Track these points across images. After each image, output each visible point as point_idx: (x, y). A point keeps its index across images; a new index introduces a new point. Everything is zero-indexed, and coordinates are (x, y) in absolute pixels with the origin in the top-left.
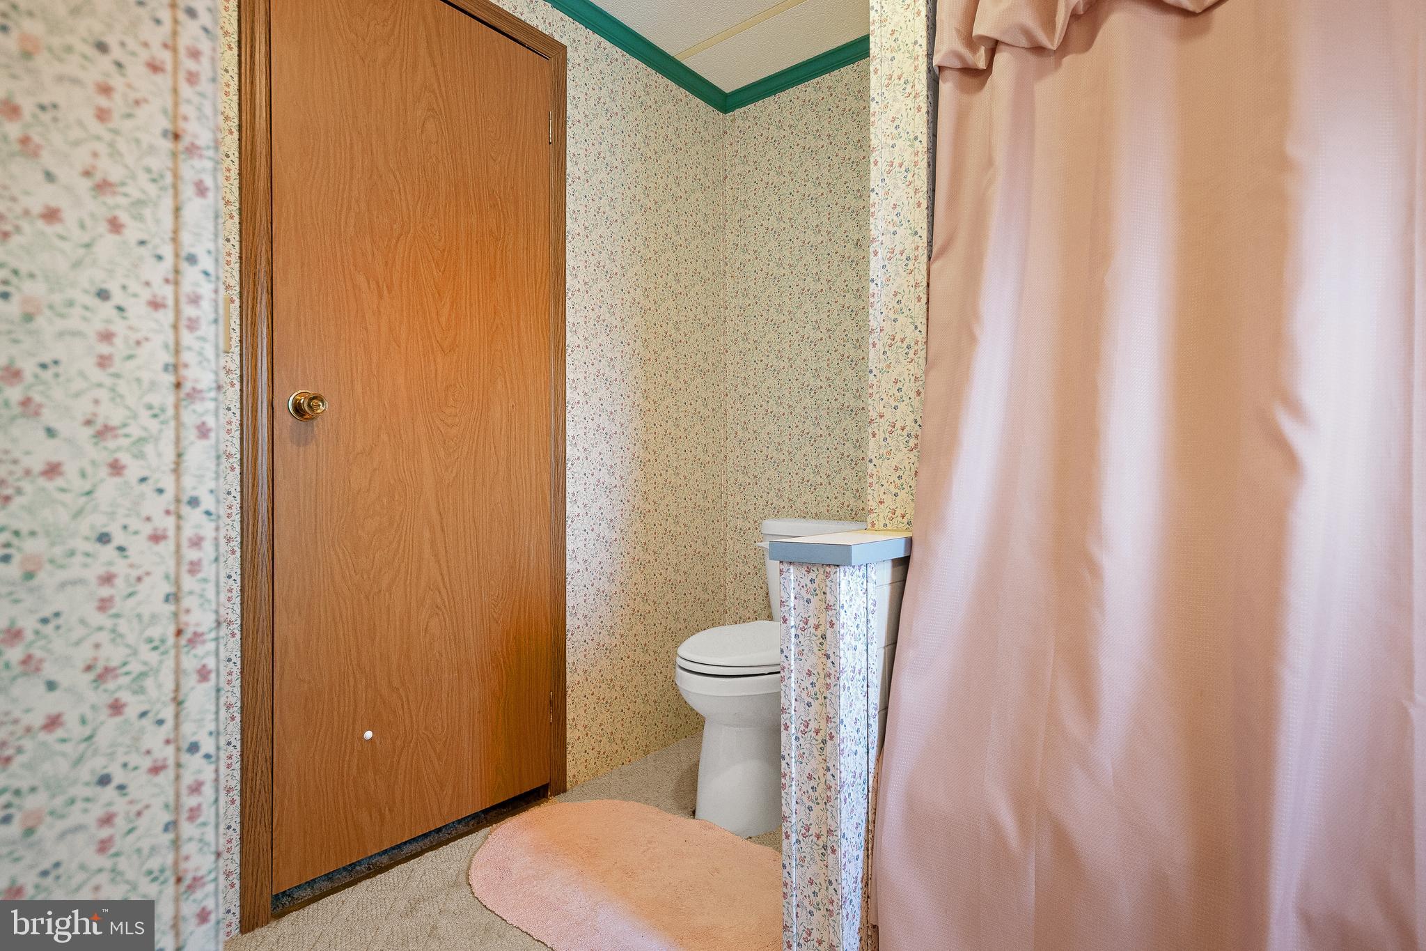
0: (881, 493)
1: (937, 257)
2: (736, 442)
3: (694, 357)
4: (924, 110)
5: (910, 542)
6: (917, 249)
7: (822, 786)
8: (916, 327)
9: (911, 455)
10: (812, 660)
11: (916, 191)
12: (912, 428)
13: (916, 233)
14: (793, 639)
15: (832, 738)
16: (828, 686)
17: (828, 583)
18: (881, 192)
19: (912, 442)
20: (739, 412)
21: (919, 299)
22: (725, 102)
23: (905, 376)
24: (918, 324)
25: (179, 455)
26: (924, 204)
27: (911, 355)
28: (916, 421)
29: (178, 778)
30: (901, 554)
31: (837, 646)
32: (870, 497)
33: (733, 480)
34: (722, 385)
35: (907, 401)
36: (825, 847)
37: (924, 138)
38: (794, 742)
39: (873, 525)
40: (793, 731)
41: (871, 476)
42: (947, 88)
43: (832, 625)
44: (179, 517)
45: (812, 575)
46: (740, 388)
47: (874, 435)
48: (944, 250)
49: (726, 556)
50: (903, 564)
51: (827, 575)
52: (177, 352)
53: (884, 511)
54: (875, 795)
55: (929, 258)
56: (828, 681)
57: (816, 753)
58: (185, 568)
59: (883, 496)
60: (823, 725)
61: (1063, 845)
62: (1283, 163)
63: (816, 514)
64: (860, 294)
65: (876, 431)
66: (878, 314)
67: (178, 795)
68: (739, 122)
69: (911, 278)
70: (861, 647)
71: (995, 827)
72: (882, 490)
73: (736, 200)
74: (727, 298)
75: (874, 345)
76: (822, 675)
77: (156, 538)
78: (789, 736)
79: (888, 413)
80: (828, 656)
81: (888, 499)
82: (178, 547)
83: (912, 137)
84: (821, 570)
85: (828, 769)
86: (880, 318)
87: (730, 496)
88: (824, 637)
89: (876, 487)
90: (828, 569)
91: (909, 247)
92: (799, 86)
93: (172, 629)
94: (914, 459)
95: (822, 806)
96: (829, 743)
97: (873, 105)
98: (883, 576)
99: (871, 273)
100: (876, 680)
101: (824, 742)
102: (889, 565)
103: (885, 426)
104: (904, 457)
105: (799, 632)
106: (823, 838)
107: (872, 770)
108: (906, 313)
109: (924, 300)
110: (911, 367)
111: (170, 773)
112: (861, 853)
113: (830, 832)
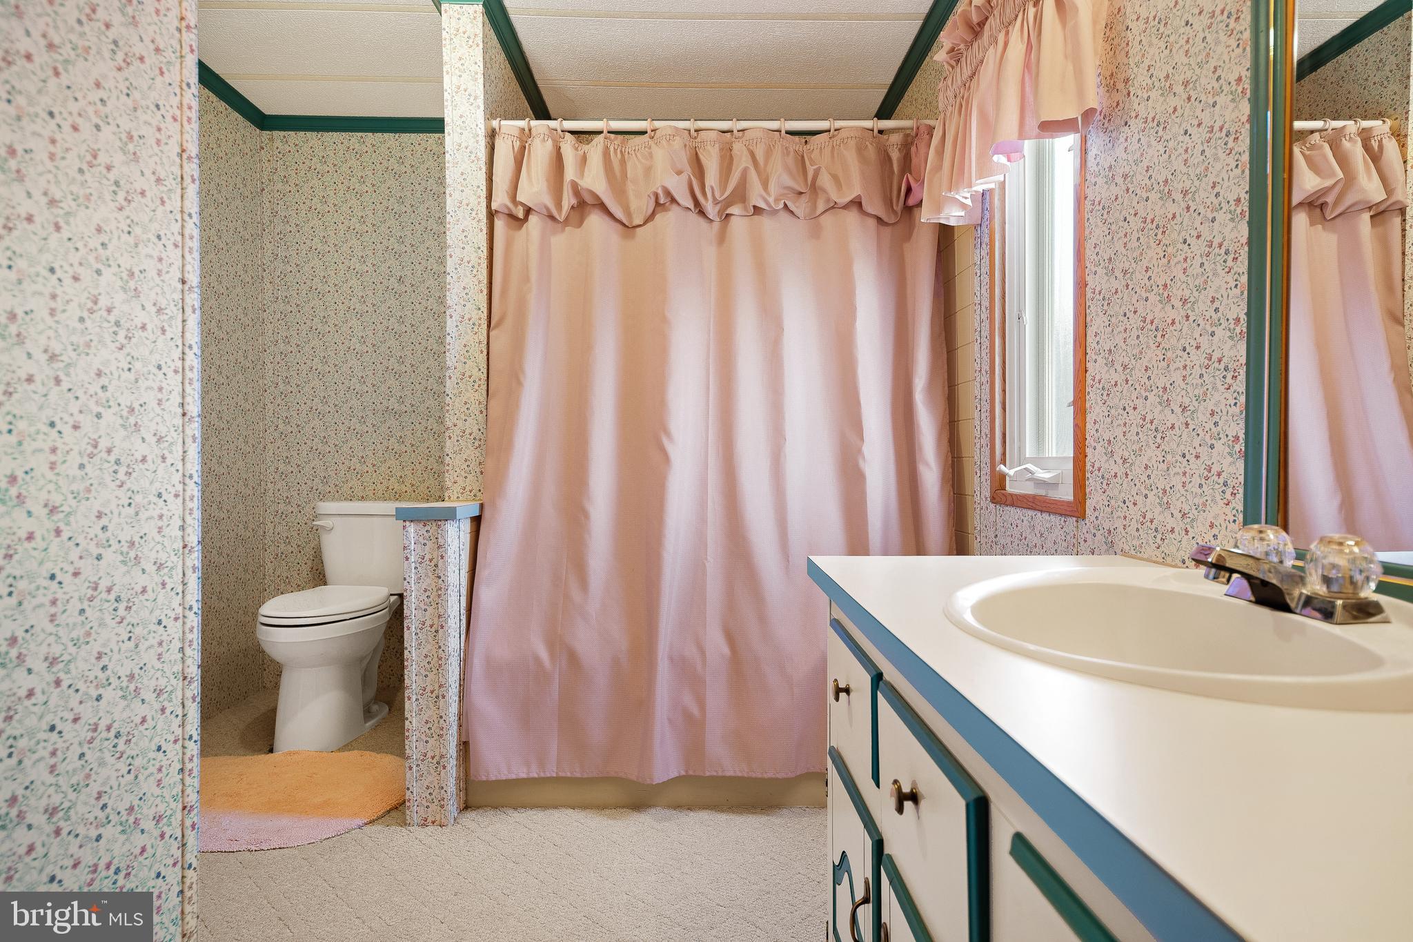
0: (455, 476)
1: (493, 329)
2: (276, 434)
3: (235, 355)
4: (485, 232)
5: (482, 506)
6: (480, 319)
7: (436, 659)
8: (480, 370)
9: (476, 452)
10: (428, 582)
11: (480, 282)
12: (476, 433)
13: (479, 309)
14: (413, 570)
15: (442, 627)
16: (439, 596)
17: (440, 532)
18: (455, 277)
19: (477, 444)
20: (280, 407)
21: (482, 352)
22: (263, 121)
23: (472, 400)
24: (481, 367)
25: (184, 452)
26: (485, 292)
27: (476, 387)
28: (480, 430)
29: (184, 623)
30: (477, 514)
31: (446, 569)
32: (447, 479)
33: (272, 469)
34: (260, 382)
35: (473, 417)
36: (437, 697)
37: (485, 249)
38: (414, 637)
39: (449, 497)
40: (414, 629)
41: (448, 465)
42: (499, 224)
43: (442, 557)
44: (184, 484)
45: (428, 528)
46: (281, 386)
47: (450, 438)
48: (499, 324)
49: (266, 539)
50: (477, 521)
51: (439, 526)
52: (183, 397)
53: (457, 488)
54: (465, 662)
55: (489, 326)
56: (440, 593)
57: (431, 639)
58: (187, 512)
59: (456, 478)
60: (436, 621)
61: (573, 659)
62: (664, 320)
63: (363, 497)
64: (441, 341)
65: (451, 435)
66: (452, 357)
67: (184, 632)
68: (278, 143)
69: (476, 337)
70: (457, 571)
71: (537, 660)
72: (456, 474)
73: (275, 214)
74: (266, 302)
75: (450, 378)
76: (435, 589)
77: (176, 496)
78: (411, 633)
79: (460, 423)
80: (440, 577)
81: (460, 481)
82: (184, 500)
83: (476, 246)
84: (434, 524)
85: (440, 647)
86: (454, 360)
87: (269, 484)
88: (436, 566)
89: (451, 472)
90: (439, 523)
91: (475, 317)
92: (343, 134)
93: (181, 545)
94: (478, 454)
95: (435, 671)
96: (441, 631)
97: (448, 217)
98: (466, 526)
99: (447, 329)
100: (464, 592)
101: (437, 631)
102: (469, 520)
103: (457, 431)
104: (470, 452)
105: (418, 565)
106: (436, 692)
107: (462, 648)
108: (473, 359)
109: (485, 353)
110: (476, 395)
111: (180, 621)
112: (457, 699)
113: (441, 686)
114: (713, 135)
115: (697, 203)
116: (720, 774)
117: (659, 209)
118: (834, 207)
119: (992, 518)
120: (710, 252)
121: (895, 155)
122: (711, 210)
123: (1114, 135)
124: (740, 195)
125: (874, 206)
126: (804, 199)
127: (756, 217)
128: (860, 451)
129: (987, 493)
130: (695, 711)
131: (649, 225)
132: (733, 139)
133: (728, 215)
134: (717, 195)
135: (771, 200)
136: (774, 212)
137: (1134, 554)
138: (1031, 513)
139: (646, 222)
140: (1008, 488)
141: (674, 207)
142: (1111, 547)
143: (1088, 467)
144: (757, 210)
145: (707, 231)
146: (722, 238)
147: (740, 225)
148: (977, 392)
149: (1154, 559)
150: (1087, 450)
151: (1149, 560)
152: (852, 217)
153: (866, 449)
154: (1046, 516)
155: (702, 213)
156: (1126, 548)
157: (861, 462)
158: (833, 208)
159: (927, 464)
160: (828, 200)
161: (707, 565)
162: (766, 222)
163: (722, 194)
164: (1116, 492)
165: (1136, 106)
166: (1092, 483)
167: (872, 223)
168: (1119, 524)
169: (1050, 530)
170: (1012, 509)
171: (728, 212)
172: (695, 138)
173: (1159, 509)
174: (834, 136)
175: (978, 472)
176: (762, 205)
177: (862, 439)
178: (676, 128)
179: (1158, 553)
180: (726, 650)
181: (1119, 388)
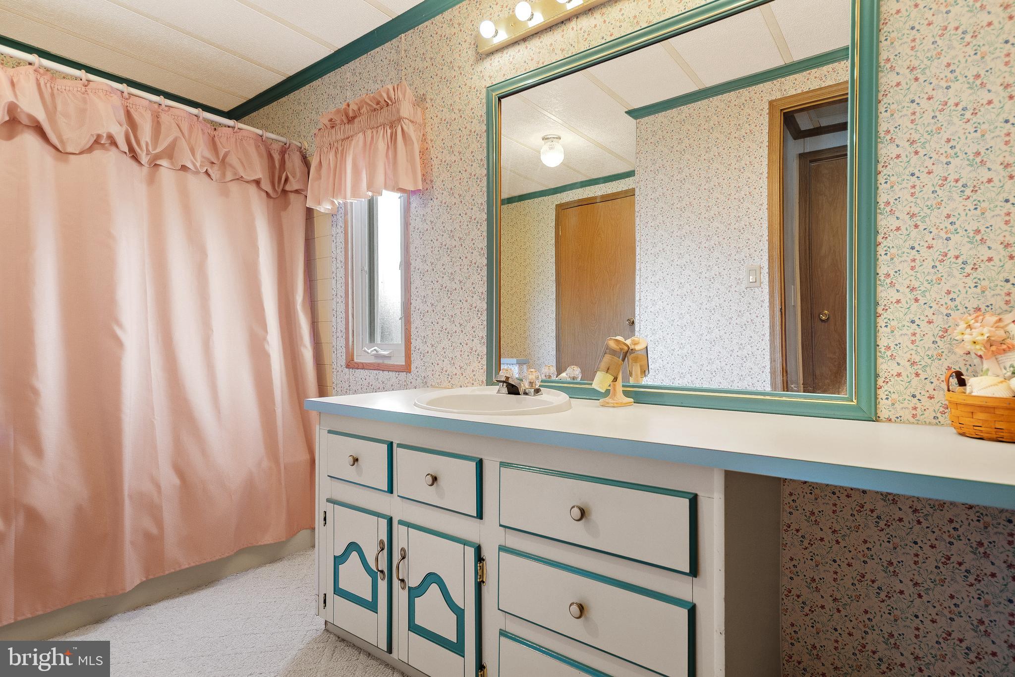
114: (146, 103)
115: (131, 149)
116: (178, 569)
117: (96, 146)
118: (240, 179)
119: (347, 377)
120: (141, 189)
121: (277, 157)
122: (144, 159)
123: (425, 201)
124: (170, 153)
125: (266, 185)
126: (216, 167)
127: (181, 172)
128: (265, 339)
129: (343, 363)
130: (154, 531)
131: (85, 155)
132: (160, 110)
133: (156, 165)
134: (150, 148)
135: (198, 165)
136: (197, 173)
137: (438, 386)
138: (375, 372)
139: (81, 153)
140: (355, 360)
141: (114, 149)
142: (425, 384)
143: (412, 348)
144: (184, 168)
145: (140, 173)
146: (152, 180)
147: (167, 174)
148: (334, 307)
149: (447, 387)
150: (412, 340)
151: (445, 388)
152: (253, 189)
153: (269, 338)
154: (386, 373)
155: (135, 157)
156: (434, 384)
157: (266, 347)
158: (238, 179)
159: (306, 347)
160: (235, 174)
161: (155, 422)
162: (191, 178)
163: (154, 149)
164: (428, 359)
165: (436, 194)
166: (414, 356)
167: (264, 195)
168: (430, 373)
169: (389, 379)
170: (362, 371)
171: (158, 162)
172: (127, 99)
173: (449, 366)
174: (236, 132)
175: (335, 351)
176: (190, 165)
177: (266, 332)
178: (111, 87)
179: (449, 384)
180: (177, 481)
181: (429, 313)
